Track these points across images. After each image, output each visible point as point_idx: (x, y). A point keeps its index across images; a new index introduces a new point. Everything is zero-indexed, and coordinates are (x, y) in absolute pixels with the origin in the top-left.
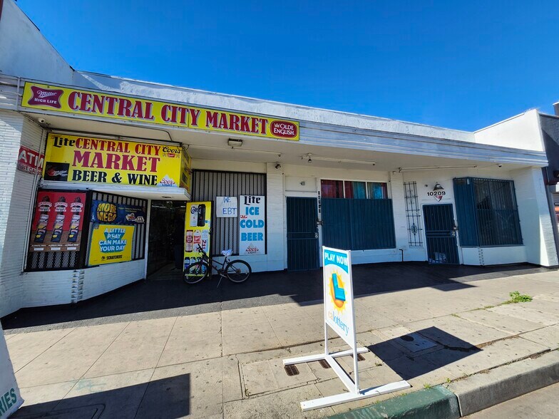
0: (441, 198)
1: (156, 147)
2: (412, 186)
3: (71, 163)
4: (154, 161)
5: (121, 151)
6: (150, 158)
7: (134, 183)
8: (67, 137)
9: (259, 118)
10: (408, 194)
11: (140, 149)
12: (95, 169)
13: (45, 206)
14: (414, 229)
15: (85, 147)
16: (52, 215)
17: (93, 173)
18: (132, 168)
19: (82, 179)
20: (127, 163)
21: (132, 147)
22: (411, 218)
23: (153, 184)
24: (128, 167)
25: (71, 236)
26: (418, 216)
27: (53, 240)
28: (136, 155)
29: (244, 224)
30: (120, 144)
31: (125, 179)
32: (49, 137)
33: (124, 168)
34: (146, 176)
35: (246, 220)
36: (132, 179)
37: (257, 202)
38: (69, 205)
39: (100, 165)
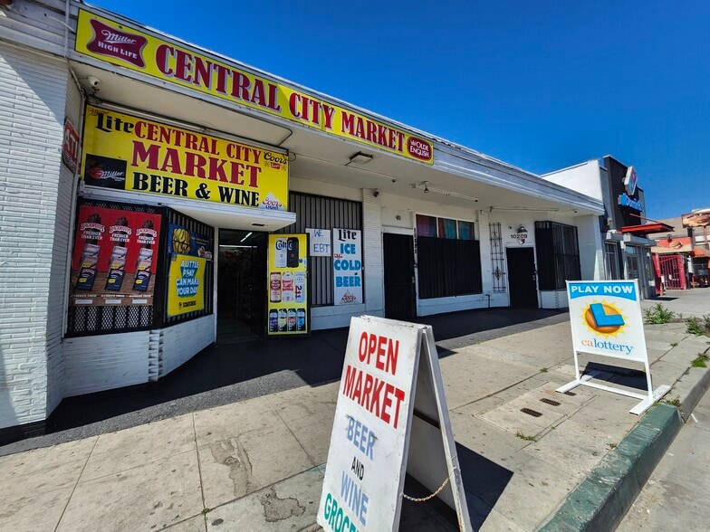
0: (523, 241)
1: (255, 152)
2: (496, 228)
3: (130, 160)
4: (254, 171)
5: (207, 150)
6: (248, 167)
7: (229, 201)
8: (119, 116)
9: (396, 130)
10: (493, 236)
11: (234, 152)
12: (169, 173)
13: (94, 230)
14: (497, 274)
15: (150, 137)
16: (107, 247)
17: (166, 180)
18: (224, 179)
19: (149, 188)
20: (216, 171)
21: (221, 147)
22: (495, 262)
23: (253, 204)
24: (218, 177)
25: (139, 282)
26: (502, 259)
27: (109, 288)
28: (229, 160)
29: (339, 265)
30: (204, 140)
31: (215, 194)
32: (88, 113)
33: (213, 177)
34: (243, 192)
35: (341, 260)
36: (225, 195)
37: (353, 238)
38: (134, 232)
39: (176, 169)
